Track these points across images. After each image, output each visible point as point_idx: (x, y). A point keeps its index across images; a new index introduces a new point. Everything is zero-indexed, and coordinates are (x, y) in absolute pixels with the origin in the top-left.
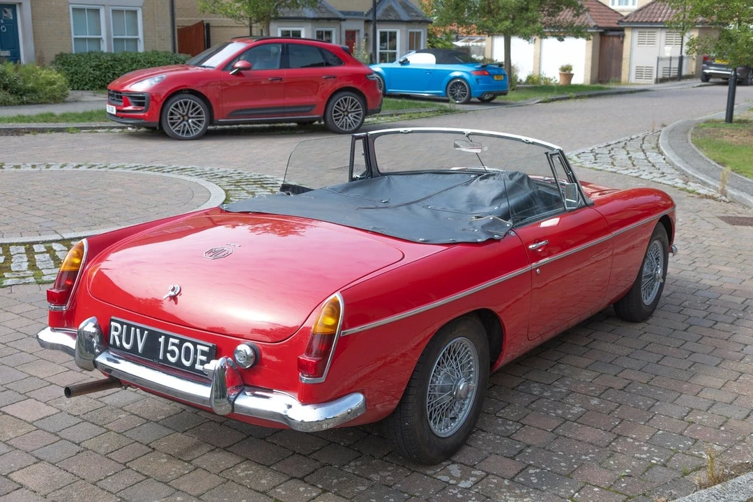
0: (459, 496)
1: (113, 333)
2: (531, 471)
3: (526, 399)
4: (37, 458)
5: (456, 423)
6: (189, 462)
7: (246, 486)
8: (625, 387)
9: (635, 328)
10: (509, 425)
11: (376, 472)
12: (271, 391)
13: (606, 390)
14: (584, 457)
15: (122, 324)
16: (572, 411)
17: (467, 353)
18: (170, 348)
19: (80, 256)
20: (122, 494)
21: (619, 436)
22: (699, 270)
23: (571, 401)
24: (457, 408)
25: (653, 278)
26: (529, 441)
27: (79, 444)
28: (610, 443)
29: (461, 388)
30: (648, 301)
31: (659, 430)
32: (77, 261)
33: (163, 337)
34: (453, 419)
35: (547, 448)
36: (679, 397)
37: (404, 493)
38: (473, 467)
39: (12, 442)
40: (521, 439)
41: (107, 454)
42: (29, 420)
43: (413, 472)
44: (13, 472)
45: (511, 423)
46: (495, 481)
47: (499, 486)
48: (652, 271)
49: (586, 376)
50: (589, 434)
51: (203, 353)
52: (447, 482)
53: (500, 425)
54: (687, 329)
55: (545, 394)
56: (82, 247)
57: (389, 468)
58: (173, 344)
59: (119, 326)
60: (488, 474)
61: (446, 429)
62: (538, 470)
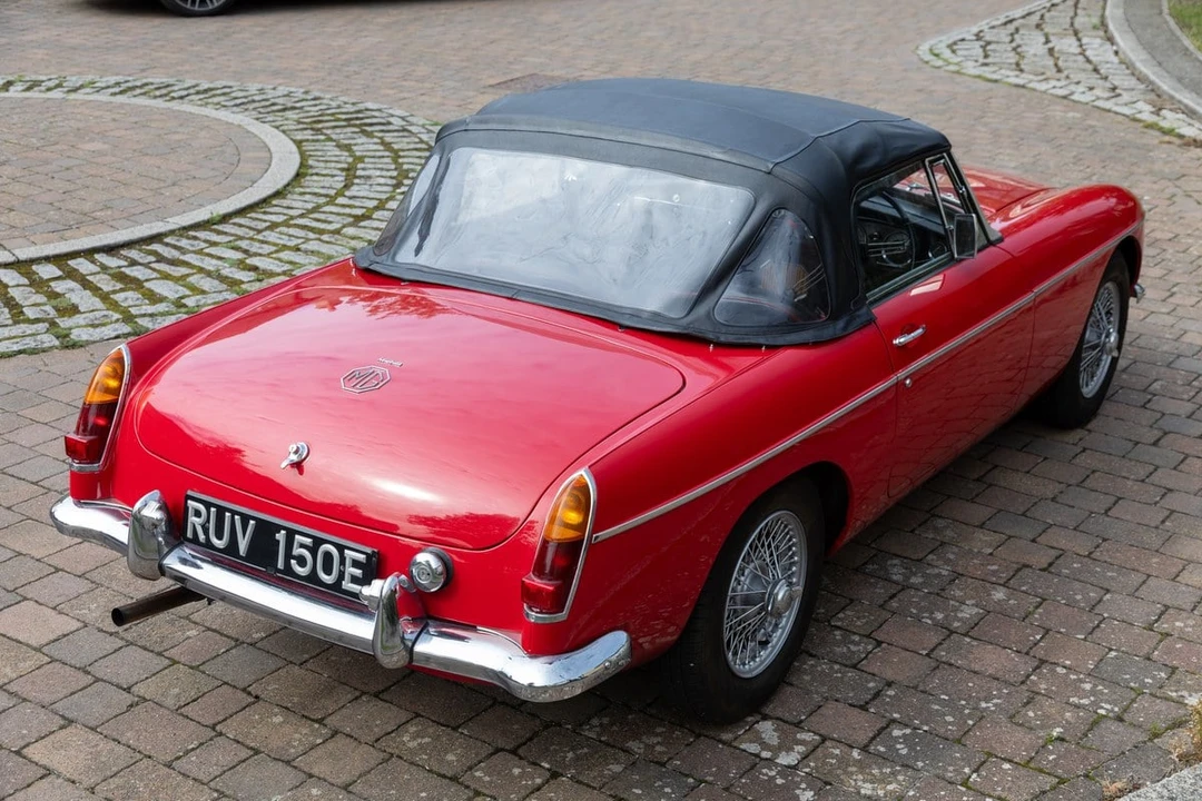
0: (779, 781)
1: (192, 519)
2: (896, 733)
3: (881, 591)
4: (63, 717)
5: (770, 649)
6: (320, 721)
7: (423, 767)
8: (1050, 565)
9: (1066, 439)
10: (853, 642)
11: (636, 737)
12: (473, 628)
13: (1019, 570)
14: (984, 705)
15: (208, 505)
16: (960, 615)
17: (787, 533)
18: (297, 551)
19: (118, 376)
20: (218, 784)
21: (1043, 662)
22: (1180, 312)
23: (958, 593)
24: (770, 623)
25: (1100, 348)
26: (889, 674)
27: (129, 688)
28: (1028, 676)
29: (780, 597)
30: (1089, 389)
31: (1111, 650)
32: (113, 383)
33: (283, 532)
34: (764, 644)
35: (921, 688)
36: (1144, 582)
37: (687, 776)
38: (798, 725)
39: (13, 687)
40: (876, 671)
41: (180, 707)
42: (34, 643)
43: (698, 736)
44: (27, 745)
45: (857, 638)
46: (837, 752)
47: (844, 762)
48: (1099, 337)
49: (983, 541)
50: (992, 659)
51: (356, 564)
52: (757, 756)
53: (838, 644)
54: (1159, 440)
55: (914, 580)
56: (120, 360)
57: (659, 730)
58: (302, 546)
59: (201, 507)
60: (824, 739)
61: (752, 664)
62: (908, 731)
